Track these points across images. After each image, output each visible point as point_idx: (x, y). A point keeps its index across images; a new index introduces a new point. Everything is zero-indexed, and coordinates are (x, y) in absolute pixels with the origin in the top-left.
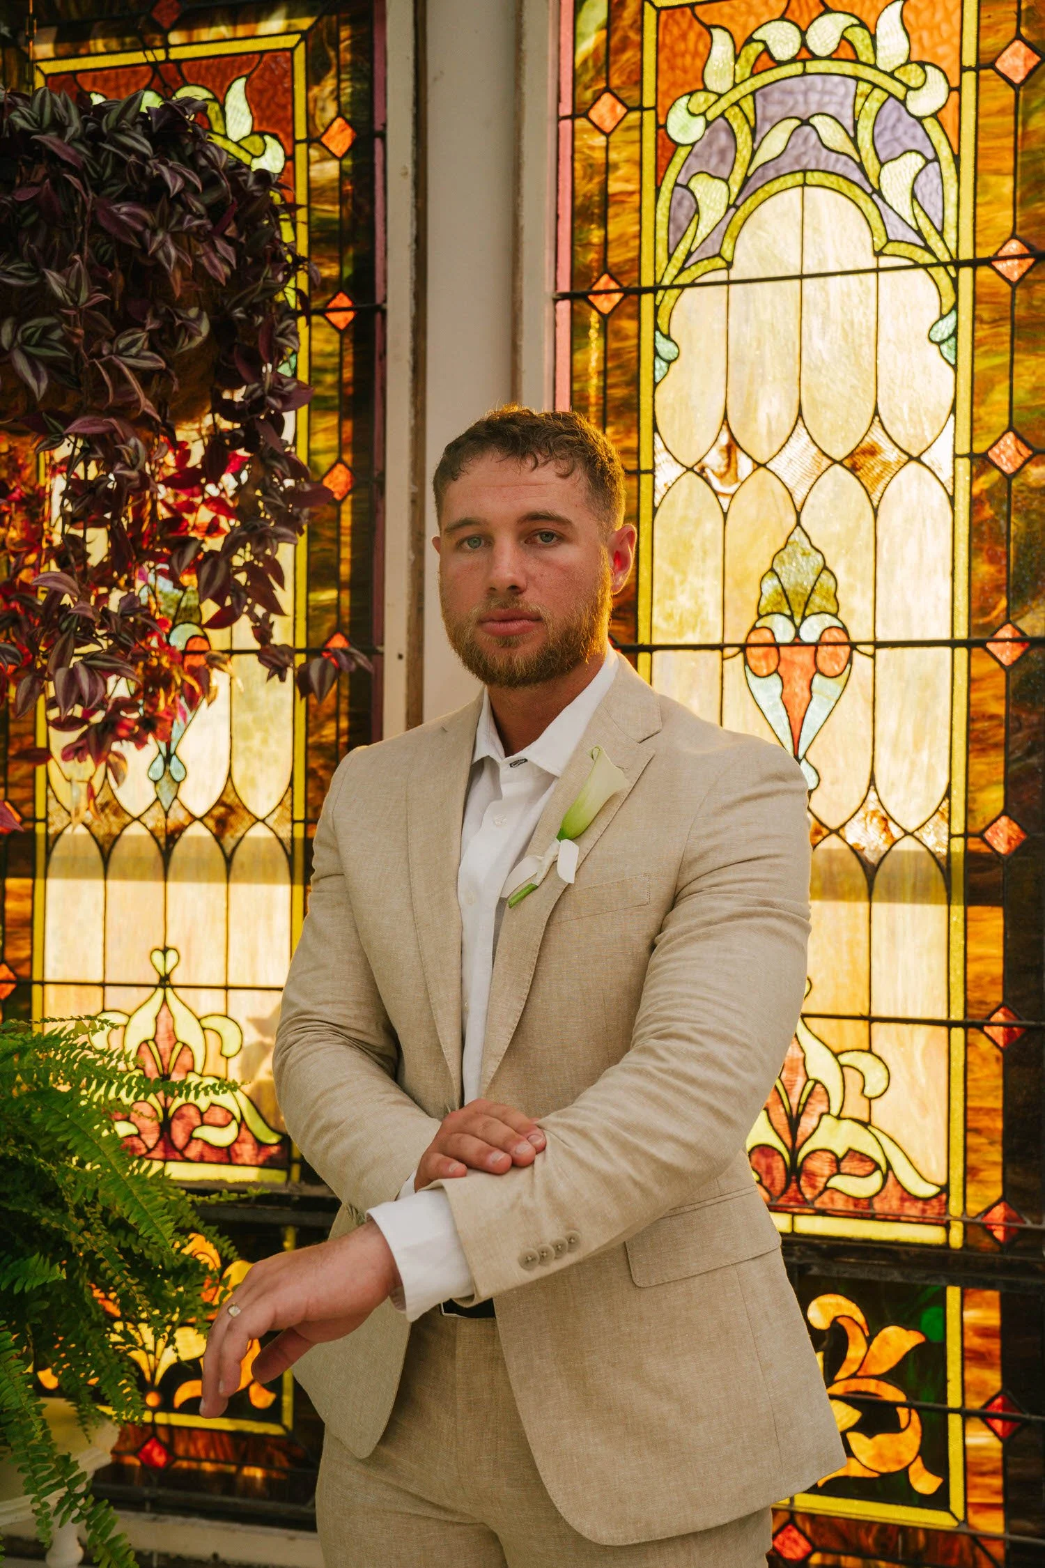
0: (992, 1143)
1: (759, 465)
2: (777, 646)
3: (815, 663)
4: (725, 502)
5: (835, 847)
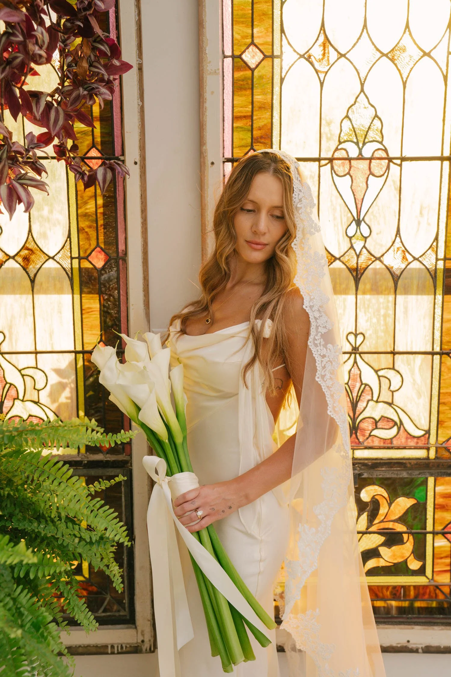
0: (450, 409)
1: (341, 55)
2: (350, 159)
3: (370, 168)
4: (322, 76)
5: (378, 267)
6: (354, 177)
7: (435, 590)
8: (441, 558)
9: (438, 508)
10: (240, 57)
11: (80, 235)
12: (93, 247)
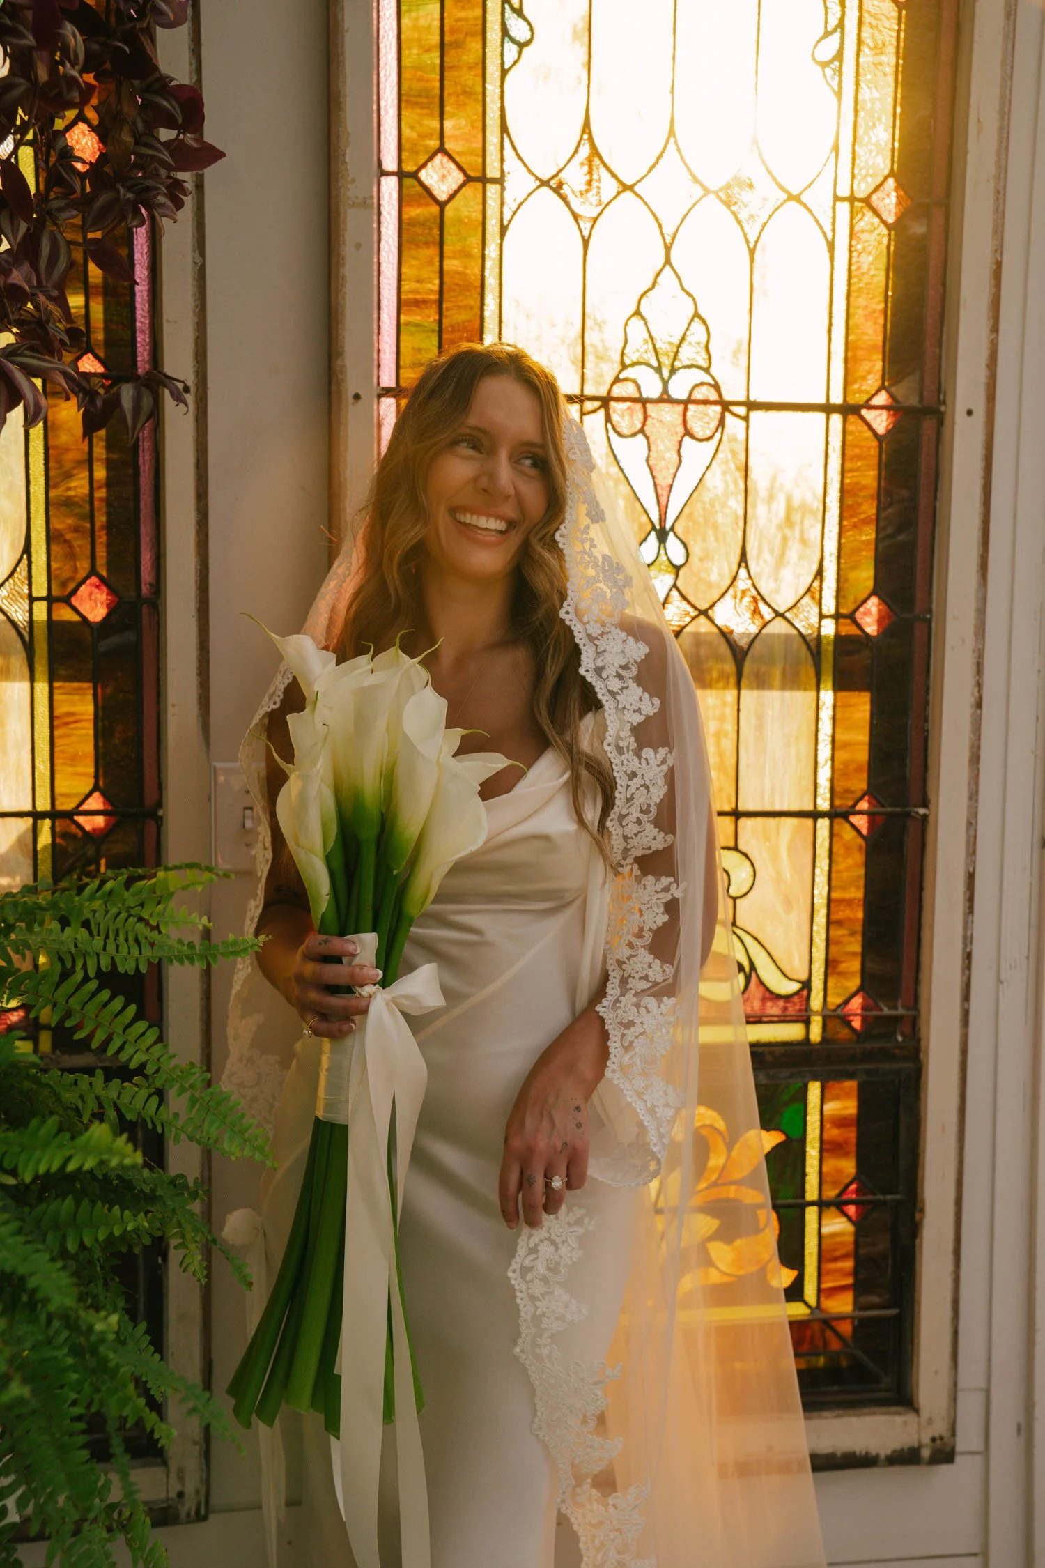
0: (852, 934)
1: (625, 188)
2: (643, 401)
3: (685, 422)
4: (586, 227)
5: (703, 630)
6: (651, 439)
7: (823, 1332)
8: (836, 1259)
9: (828, 1151)
10: (414, 175)
11: (54, 548)
12: (82, 574)
